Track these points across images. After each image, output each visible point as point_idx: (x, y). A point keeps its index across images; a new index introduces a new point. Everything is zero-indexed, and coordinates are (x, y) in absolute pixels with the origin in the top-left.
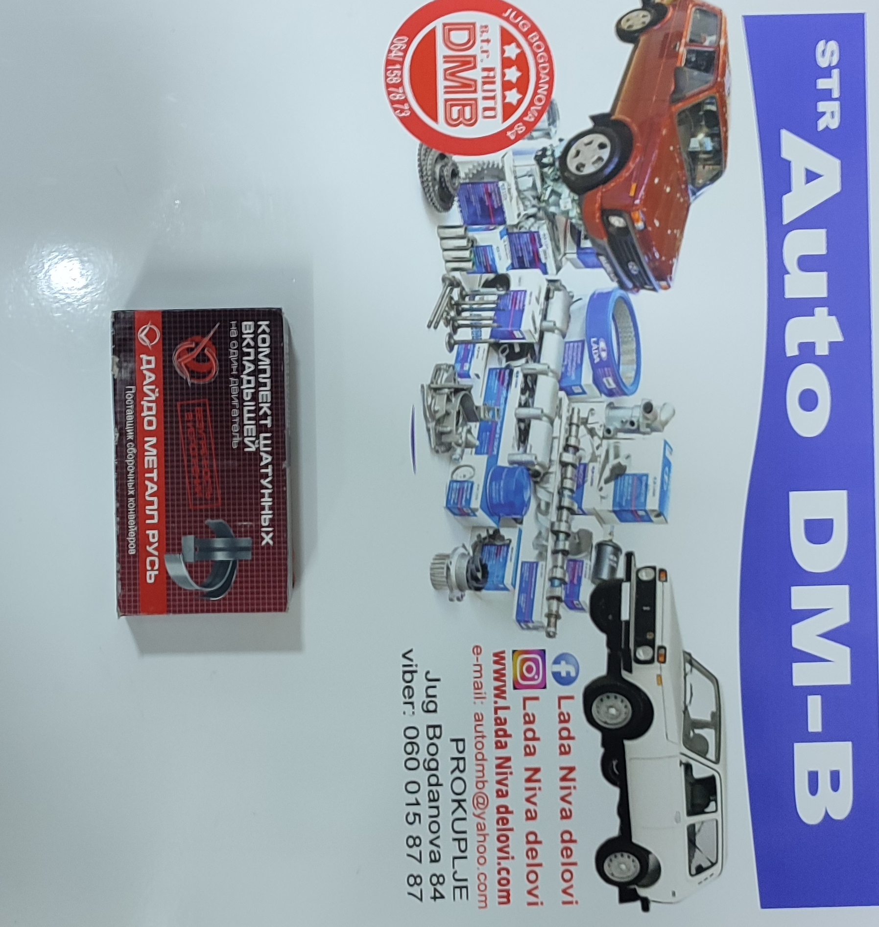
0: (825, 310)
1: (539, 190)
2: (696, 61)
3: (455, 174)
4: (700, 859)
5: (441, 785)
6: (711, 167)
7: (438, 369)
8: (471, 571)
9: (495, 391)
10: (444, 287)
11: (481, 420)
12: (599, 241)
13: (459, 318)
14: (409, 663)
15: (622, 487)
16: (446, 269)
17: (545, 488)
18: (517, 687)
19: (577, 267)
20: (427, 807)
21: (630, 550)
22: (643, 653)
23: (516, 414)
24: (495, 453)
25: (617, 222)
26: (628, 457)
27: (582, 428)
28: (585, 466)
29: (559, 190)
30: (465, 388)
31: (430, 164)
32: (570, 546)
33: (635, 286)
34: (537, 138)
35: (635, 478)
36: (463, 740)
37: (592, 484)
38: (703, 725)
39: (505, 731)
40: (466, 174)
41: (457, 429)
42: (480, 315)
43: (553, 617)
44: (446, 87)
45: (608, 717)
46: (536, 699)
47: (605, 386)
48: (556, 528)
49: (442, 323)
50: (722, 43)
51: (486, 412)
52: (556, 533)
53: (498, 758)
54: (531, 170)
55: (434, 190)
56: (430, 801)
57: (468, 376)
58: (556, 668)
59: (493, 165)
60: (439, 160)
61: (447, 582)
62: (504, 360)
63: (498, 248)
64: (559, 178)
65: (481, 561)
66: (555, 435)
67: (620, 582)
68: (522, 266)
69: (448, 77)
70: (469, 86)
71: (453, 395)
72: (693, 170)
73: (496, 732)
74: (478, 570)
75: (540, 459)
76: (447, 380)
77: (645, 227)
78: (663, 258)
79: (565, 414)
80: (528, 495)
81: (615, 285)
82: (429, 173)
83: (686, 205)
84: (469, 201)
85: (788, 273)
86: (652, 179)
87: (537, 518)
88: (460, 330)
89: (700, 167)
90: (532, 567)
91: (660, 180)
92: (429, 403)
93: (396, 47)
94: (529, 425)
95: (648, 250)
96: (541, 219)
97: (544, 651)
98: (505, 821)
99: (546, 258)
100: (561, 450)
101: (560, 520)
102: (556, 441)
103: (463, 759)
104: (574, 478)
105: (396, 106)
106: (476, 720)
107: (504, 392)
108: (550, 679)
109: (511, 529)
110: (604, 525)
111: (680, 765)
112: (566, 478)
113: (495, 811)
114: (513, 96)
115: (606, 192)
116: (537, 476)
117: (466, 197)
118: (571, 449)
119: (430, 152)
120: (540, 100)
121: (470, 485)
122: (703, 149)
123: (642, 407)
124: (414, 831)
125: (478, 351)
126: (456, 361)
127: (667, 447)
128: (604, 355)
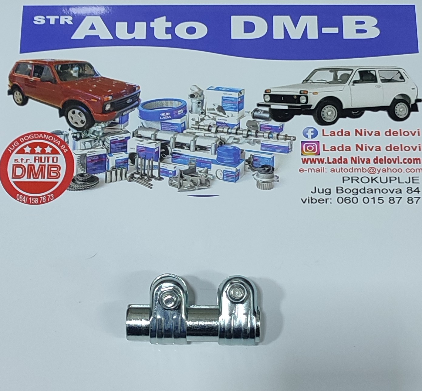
0: (151, 23)
1: (92, 139)
2: (38, 73)
3: (82, 175)
4: (397, 78)
5: (365, 187)
6: (86, 68)
7: (171, 184)
8: (265, 172)
9: (182, 160)
10: (133, 181)
11: (195, 166)
12: (116, 115)
13: (148, 175)
14: (307, 200)
15: (227, 108)
16: (125, 180)
17: (227, 140)
18: (318, 154)
19: (128, 124)
20: (375, 194)
21: (256, 105)
22: (303, 100)
23: (193, 151)
24: (210, 161)
25: (108, 107)
26: (214, 105)
27: (200, 124)
28: (217, 123)
29: (92, 131)
30: (180, 173)
31: (77, 186)
32: (253, 130)
33: (137, 100)
34: (68, 140)
35: (223, 102)
36: (343, 178)
37: (226, 120)
38: (336, 76)
39: (339, 159)
40: (82, 170)
41: (199, 177)
42: (147, 166)
43: (286, 137)
44: (42, 178)
45: (332, 115)
46: (324, 145)
47: (182, 114)
48: (246, 136)
49: (150, 182)
50: (31, 62)
51: (192, 164)
52: (248, 135)
53: (352, 163)
54: (83, 143)
55: (89, 184)
56: (372, 192)
57: (175, 171)
58: (310, 137)
59: (79, 159)
60: (75, 182)
61: (270, 182)
62: (168, 156)
63: (117, 157)
64: (86, 131)
65: (260, 168)
66: (203, 135)
67: (271, 109)
68: (126, 147)
69: (37, 177)
70: (42, 168)
71: (183, 178)
72: (87, 75)
73: (339, 163)
74: (265, 169)
75: (214, 142)
76: (177, 181)
77: (111, 95)
78: (126, 88)
79: (194, 131)
80: (230, 147)
81: (136, 109)
82: (80, 186)
83: (102, 79)
84: (94, 170)
85: (135, 37)
86: (90, 92)
87: (241, 144)
88: (154, 174)
89: (86, 72)
90: (263, 146)
91: (90, 89)
92: (187, 189)
93: (21, 199)
94: (198, 146)
95: (122, 95)
96: (105, 139)
97: (302, 142)
98: (381, 160)
99: (123, 137)
100: (210, 133)
101: (242, 134)
102: (206, 135)
103: (352, 177)
104: (223, 128)
105: (48, 200)
106: (334, 172)
107: (183, 156)
108: (315, 139)
109: (246, 155)
110: (245, 116)
111: (354, 85)
112: (223, 131)
113: (376, 164)
114: (48, 150)
115: (94, 112)
116: (222, 143)
117: (93, 171)
118: (210, 128)
119: (71, 185)
120: (51, 138)
121: (225, 172)
122: (78, 71)
123: (192, 99)
124: (386, 200)
125: (163, 167)
126: (168, 177)
127: (210, 89)
128: (167, 114)
